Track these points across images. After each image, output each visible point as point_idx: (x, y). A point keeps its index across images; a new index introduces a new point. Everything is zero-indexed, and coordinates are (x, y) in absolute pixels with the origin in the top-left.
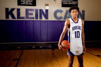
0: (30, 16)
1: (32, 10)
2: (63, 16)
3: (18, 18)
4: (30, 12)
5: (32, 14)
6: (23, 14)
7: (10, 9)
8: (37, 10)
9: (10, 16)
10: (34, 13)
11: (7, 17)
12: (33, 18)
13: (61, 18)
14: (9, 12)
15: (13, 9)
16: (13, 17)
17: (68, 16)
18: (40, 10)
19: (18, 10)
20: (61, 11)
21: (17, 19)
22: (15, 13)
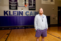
0: (15, 14)
2: (29, 14)
4: (15, 12)
7: (6, 11)
10: (17, 13)
11: (5, 15)
13: (28, 15)
14: (5, 13)
18: (19, 12)
19: (10, 12)
20: (28, 12)
21: (9, 16)
22: (8, 13)
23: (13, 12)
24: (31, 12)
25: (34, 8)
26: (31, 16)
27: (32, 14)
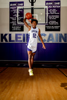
0: (19, 39)
1: (20, 35)
2: (47, 39)
3: (10, 41)
4: (19, 36)
5: (20, 38)
6: (13, 38)
8: (24, 35)
9: (4, 40)
10: (22, 37)
12: (21, 41)
15: (6, 35)
16: (6, 40)
17: (51, 38)
18: (27, 34)
19: (10, 35)
20: (45, 35)
21: (8, 42)
23: (16, 35)
24: (50, 35)
25: (57, 27)
26: (50, 42)
27: (53, 39)
